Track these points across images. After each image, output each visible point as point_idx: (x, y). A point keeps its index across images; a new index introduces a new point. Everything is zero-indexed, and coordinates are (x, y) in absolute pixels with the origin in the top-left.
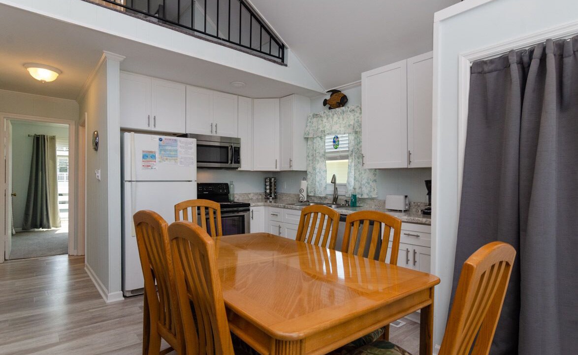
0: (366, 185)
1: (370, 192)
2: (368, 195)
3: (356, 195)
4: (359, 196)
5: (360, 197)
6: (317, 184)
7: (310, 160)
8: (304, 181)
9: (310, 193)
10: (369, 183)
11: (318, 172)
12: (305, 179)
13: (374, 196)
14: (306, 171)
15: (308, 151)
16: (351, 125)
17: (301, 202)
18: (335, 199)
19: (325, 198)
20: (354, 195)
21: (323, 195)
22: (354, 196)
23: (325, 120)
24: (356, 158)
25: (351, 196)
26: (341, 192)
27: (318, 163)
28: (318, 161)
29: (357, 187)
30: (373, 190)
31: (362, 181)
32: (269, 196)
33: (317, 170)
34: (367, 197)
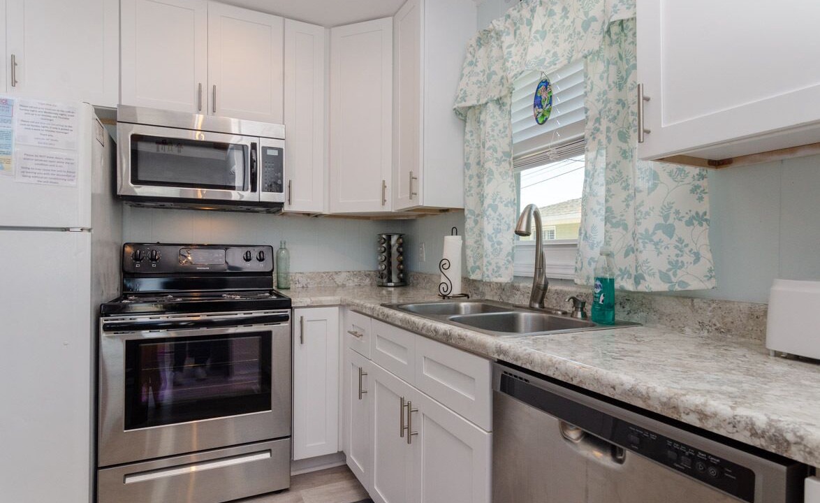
0: (656, 238)
1: (676, 265)
2: (665, 277)
3: (612, 281)
4: (624, 284)
5: (629, 285)
6: (487, 244)
7: (471, 177)
8: (455, 237)
9: (473, 272)
10: (669, 230)
11: (489, 206)
12: (455, 231)
13: (694, 285)
14: (463, 209)
15: (467, 149)
16: (594, 19)
17: (444, 297)
18: (540, 293)
19: (513, 288)
20: (602, 280)
21: (505, 279)
22: (606, 284)
23: (507, 40)
24: (614, 137)
25: (592, 282)
26: (556, 266)
27: (489, 182)
28: (491, 173)
29: (617, 246)
30: (692, 259)
31: (637, 222)
32: (385, 280)
33: (488, 201)
34: (663, 287)
